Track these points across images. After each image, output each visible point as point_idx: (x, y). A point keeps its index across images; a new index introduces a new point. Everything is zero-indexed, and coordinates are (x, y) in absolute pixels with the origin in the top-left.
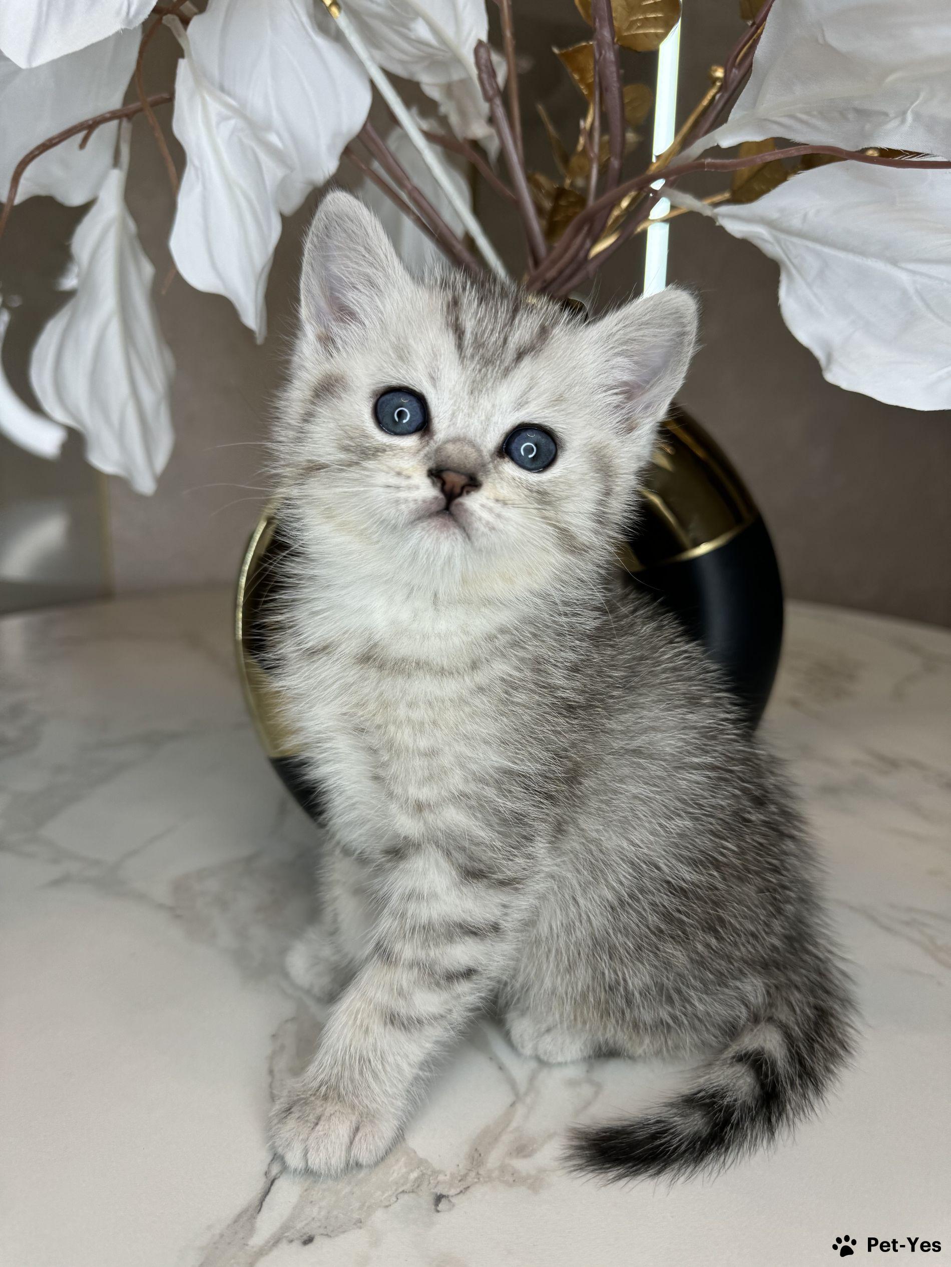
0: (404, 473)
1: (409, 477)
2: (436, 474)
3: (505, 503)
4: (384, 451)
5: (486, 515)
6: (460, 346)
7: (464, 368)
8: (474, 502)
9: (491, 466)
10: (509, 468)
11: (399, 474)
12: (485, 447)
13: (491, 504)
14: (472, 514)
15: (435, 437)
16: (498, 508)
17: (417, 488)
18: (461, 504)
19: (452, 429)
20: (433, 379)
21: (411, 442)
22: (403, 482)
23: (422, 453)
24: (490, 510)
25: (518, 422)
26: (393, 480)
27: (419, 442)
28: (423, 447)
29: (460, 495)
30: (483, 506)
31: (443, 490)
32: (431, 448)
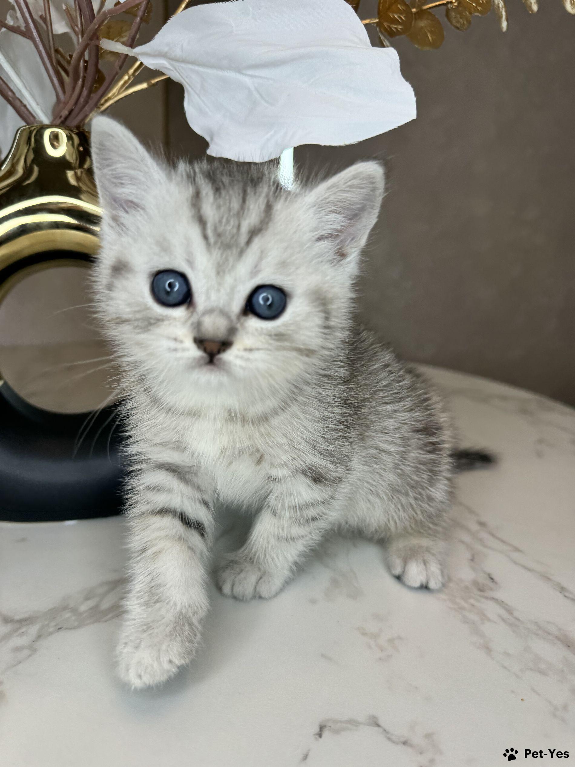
0: (178, 339)
1: (181, 342)
2: (200, 342)
3: (251, 350)
4: (162, 320)
5: (238, 362)
6: (205, 237)
7: (211, 253)
8: (229, 356)
9: (238, 326)
10: (253, 323)
11: (175, 340)
12: (233, 312)
13: (242, 353)
14: (229, 363)
15: (196, 308)
16: (246, 355)
17: (188, 350)
18: (220, 358)
19: (208, 301)
20: (190, 262)
21: (180, 312)
22: (179, 346)
23: (190, 322)
24: (242, 358)
26: (172, 344)
27: (186, 314)
28: (190, 318)
29: (218, 353)
30: (237, 357)
31: (205, 350)
32: (195, 318)
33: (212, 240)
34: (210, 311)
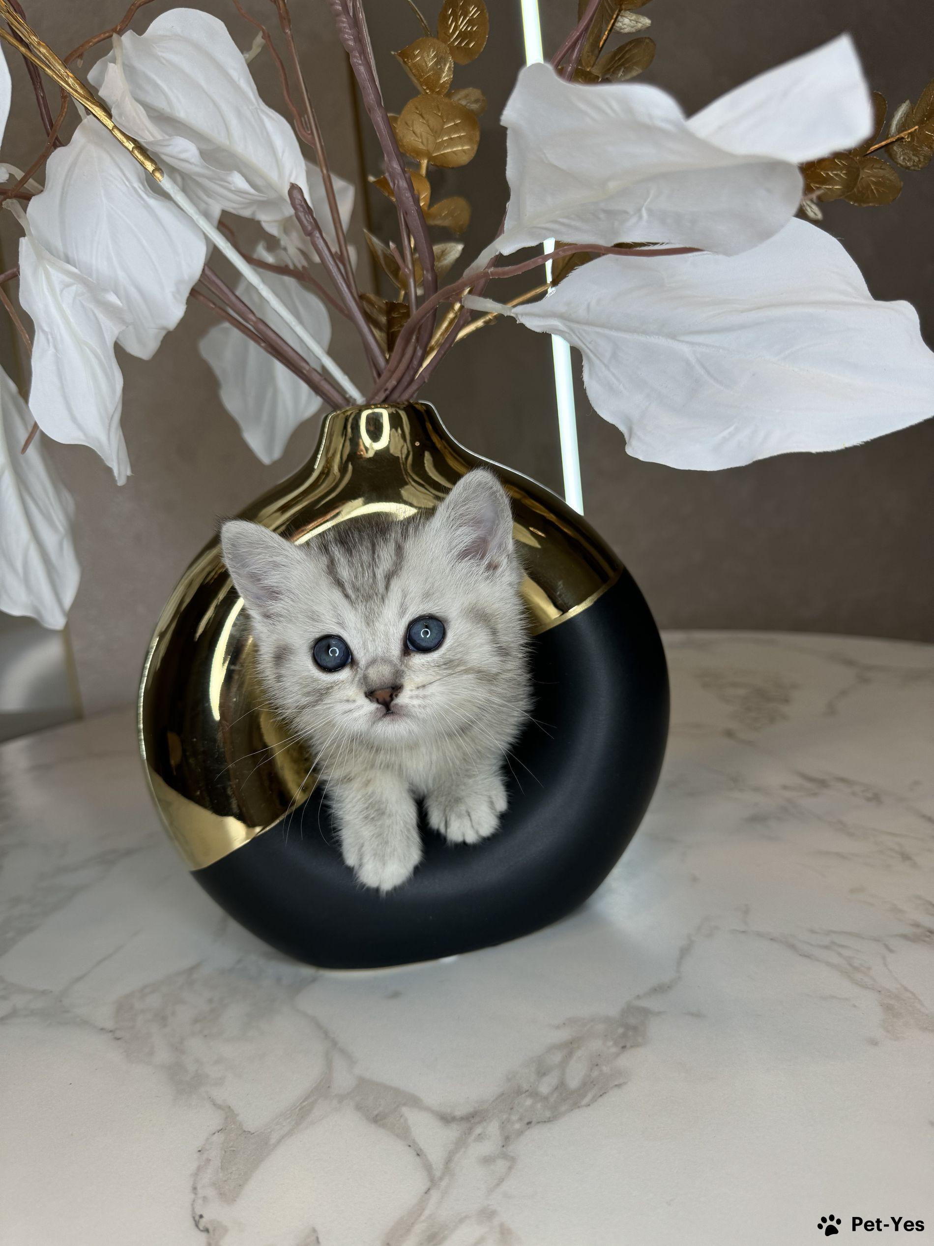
0: (351, 699)
1: (354, 701)
2: (370, 694)
3: (423, 686)
4: (332, 687)
5: (416, 702)
6: (347, 596)
7: (356, 609)
8: (404, 699)
9: (403, 668)
10: (418, 660)
11: (348, 701)
12: (394, 656)
13: (415, 693)
14: (407, 706)
15: (360, 665)
16: (421, 692)
17: (362, 706)
18: (396, 705)
19: (367, 654)
20: (341, 624)
21: (345, 674)
22: (351, 706)
23: (356, 680)
24: (417, 697)
25: (407, 624)
26: (346, 707)
27: (351, 673)
28: (355, 675)
29: (392, 699)
30: (411, 697)
31: (378, 702)
32: (360, 675)
33: (353, 597)
34: (373, 662)
